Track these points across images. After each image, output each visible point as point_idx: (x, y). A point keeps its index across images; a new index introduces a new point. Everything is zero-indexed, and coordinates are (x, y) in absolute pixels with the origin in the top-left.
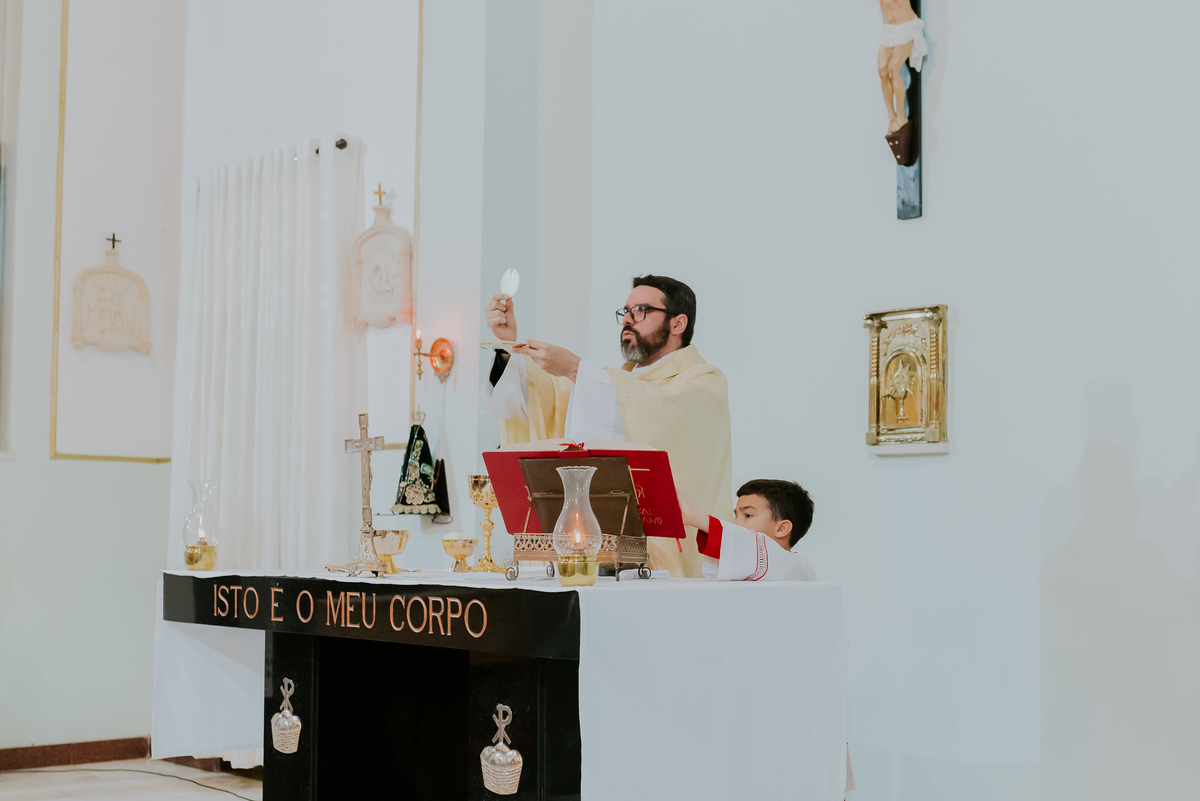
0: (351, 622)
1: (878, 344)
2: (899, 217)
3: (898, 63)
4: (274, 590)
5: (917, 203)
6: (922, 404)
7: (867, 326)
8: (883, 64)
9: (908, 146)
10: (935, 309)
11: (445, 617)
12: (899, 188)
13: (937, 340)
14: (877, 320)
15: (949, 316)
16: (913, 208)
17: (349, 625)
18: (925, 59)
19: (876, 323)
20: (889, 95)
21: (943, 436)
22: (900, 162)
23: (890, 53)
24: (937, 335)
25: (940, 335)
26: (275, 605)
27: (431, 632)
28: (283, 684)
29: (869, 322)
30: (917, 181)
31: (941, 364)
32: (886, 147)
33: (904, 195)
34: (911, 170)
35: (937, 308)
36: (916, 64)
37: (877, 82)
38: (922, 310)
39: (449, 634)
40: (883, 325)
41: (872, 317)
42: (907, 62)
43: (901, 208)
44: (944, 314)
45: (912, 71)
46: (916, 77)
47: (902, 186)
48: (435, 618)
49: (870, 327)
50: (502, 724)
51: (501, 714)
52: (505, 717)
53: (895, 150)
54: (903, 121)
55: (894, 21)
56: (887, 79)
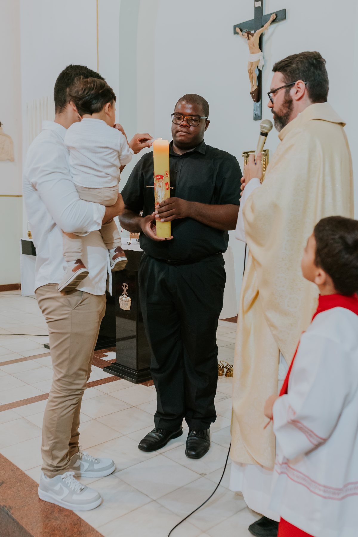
1: (247, 162)
2: (254, 120)
3: (254, 67)
5: (260, 115)
7: (243, 156)
8: (249, 68)
9: (257, 96)
12: (254, 110)
13: (265, 161)
15: (270, 153)
16: (259, 117)
18: (263, 66)
19: (246, 155)
20: (251, 78)
22: (254, 101)
23: (252, 64)
24: (265, 160)
25: (266, 159)
29: (244, 155)
30: (260, 108)
32: (250, 96)
33: (256, 113)
35: (266, 150)
36: (261, 68)
42: (258, 67)
43: (255, 117)
44: (268, 152)
45: (259, 70)
46: (260, 72)
50: (125, 289)
51: (125, 286)
52: (126, 287)
53: (253, 97)
54: (256, 87)
55: (253, 53)
56: (251, 73)
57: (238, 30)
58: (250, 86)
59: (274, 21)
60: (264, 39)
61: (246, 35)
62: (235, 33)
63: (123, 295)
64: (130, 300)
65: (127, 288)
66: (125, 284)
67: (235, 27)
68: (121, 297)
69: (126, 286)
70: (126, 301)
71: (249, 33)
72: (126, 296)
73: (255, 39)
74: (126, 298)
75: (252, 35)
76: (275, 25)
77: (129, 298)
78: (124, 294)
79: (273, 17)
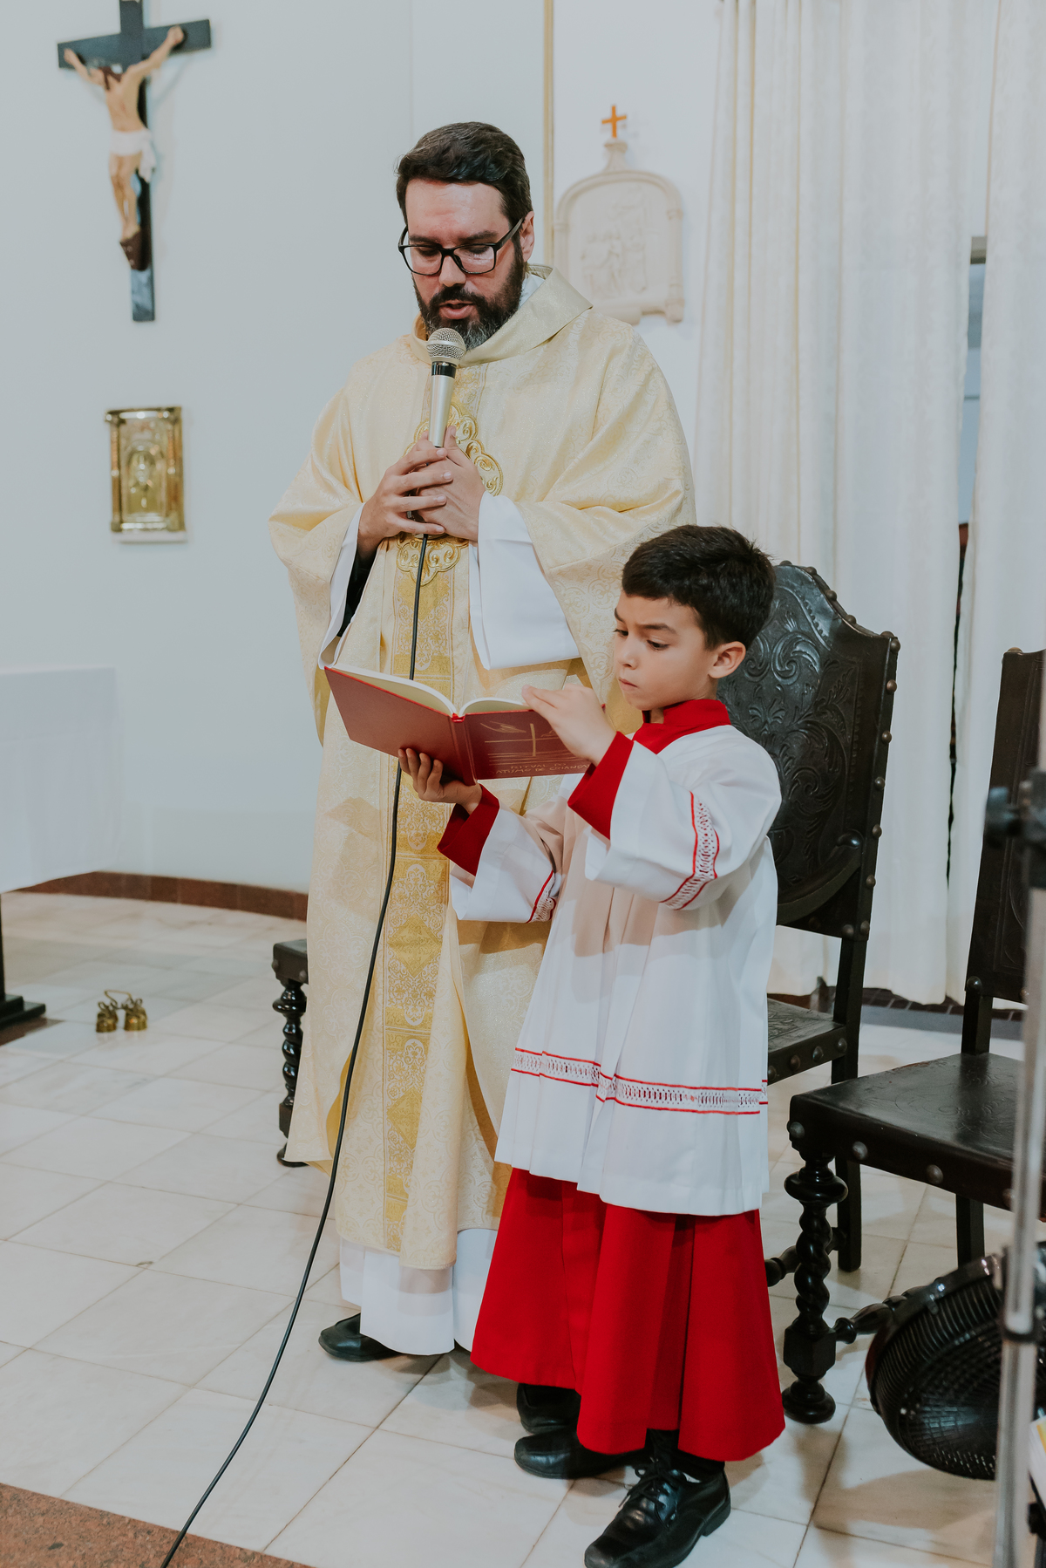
1: (119, 439)
2: (134, 320)
3: (127, 172)
5: (150, 308)
6: (162, 496)
7: (107, 421)
8: (114, 171)
9: (140, 252)
10: (171, 410)
12: (133, 291)
13: (174, 438)
14: (117, 418)
15: (184, 416)
16: (147, 312)
18: (153, 170)
19: (116, 420)
20: (120, 201)
21: (181, 526)
22: (133, 267)
23: (120, 161)
24: (174, 434)
25: (177, 434)
29: (109, 417)
30: (149, 287)
31: (178, 461)
33: (139, 300)
34: (143, 276)
35: (173, 408)
36: (147, 177)
37: (108, 188)
38: (159, 410)
40: (122, 422)
41: (114, 413)
42: (137, 172)
43: (135, 311)
44: (179, 415)
45: (142, 181)
46: (145, 187)
47: (135, 290)
49: (111, 422)
53: (129, 255)
54: (133, 229)
55: (123, 129)
56: (118, 185)
57: (71, 57)
58: (118, 225)
59: (178, 48)
60: (152, 94)
61: (100, 75)
62: (63, 64)
67: (62, 48)
71: (107, 72)
73: (126, 89)
75: (118, 78)
76: (181, 59)
79: (175, 37)
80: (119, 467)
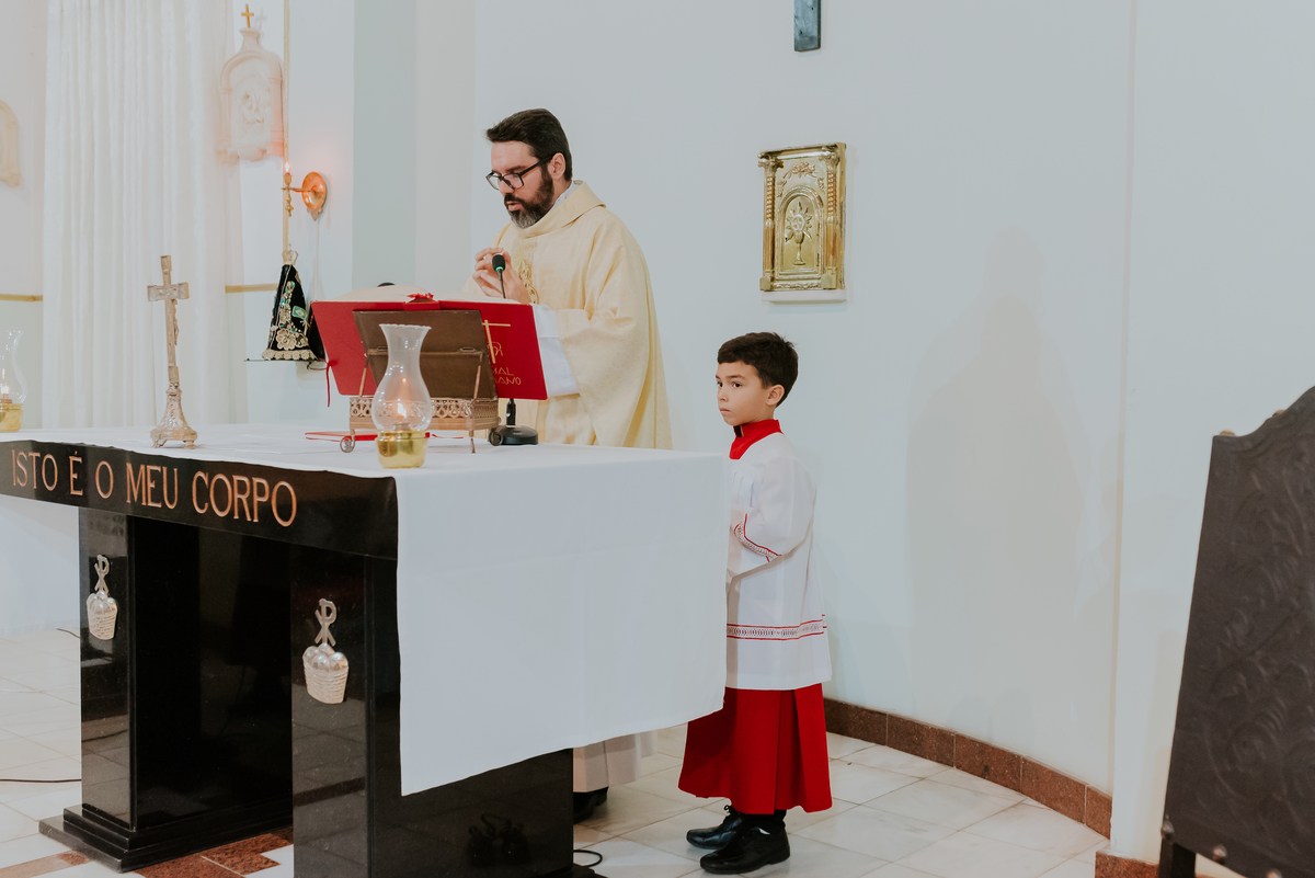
0: (152, 501)
1: (774, 184)
2: (796, 49)
4: (72, 459)
5: (815, 34)
6: (819, 249)
7: (761, 165)
10: (833, 148)
11: (250, 500)
12: (796, 17)
13: (835, 180)
14: (773, 159)
15: (848, 155)
16: (811, 38)
17: (150, 504)
19: (771, 162)
21: (839, 283)
24: (835, 175)
25: (838, 175)
26: (74, 476)
27: (236, 517)
28: (97, 562)
29: (764, 160)
30: (816, 9)
31: (839, 206)
33: (803, 26)
35: (835, 146)
38: (819, 148)
39: (256, 520)
40: (779, 165)
41: (767, 155)
43: (798, 38)
44: (842, 153)
47: (800, 15)
48: (240, 500)
49: (766, 166)
50: (326, 621)
51: (324, 610)
52: (328, 614)
63: (317, 645)
64: (346, 663)
65: (333, 616)
66: (324, 603)
68: (310, 652)
69: (329, 611)
70: (327, 670)
72: (329, 650)
74: (328, 656)
77: (339, 656)
78: (321, 642)
80: (773, 218)
